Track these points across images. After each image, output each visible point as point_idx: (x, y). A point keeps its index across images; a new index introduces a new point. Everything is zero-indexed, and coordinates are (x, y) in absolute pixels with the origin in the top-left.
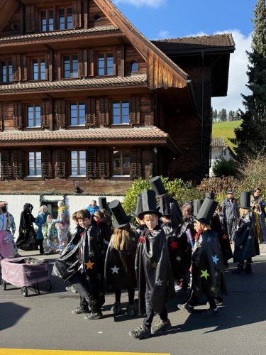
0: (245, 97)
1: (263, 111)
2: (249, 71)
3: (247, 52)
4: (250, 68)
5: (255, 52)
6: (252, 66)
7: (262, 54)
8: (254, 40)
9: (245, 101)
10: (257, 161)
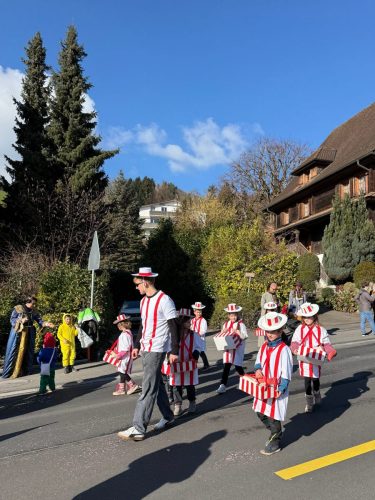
0: (11, 162)
1: (35, 187)
2: (18, 127)
3: (14, 100)
4: (18, 123)
5: (27, 103)
6: (23, 121)
7: (36, 110)
8: (25, 88)
9: (11, 167)
10: (25, 256)
